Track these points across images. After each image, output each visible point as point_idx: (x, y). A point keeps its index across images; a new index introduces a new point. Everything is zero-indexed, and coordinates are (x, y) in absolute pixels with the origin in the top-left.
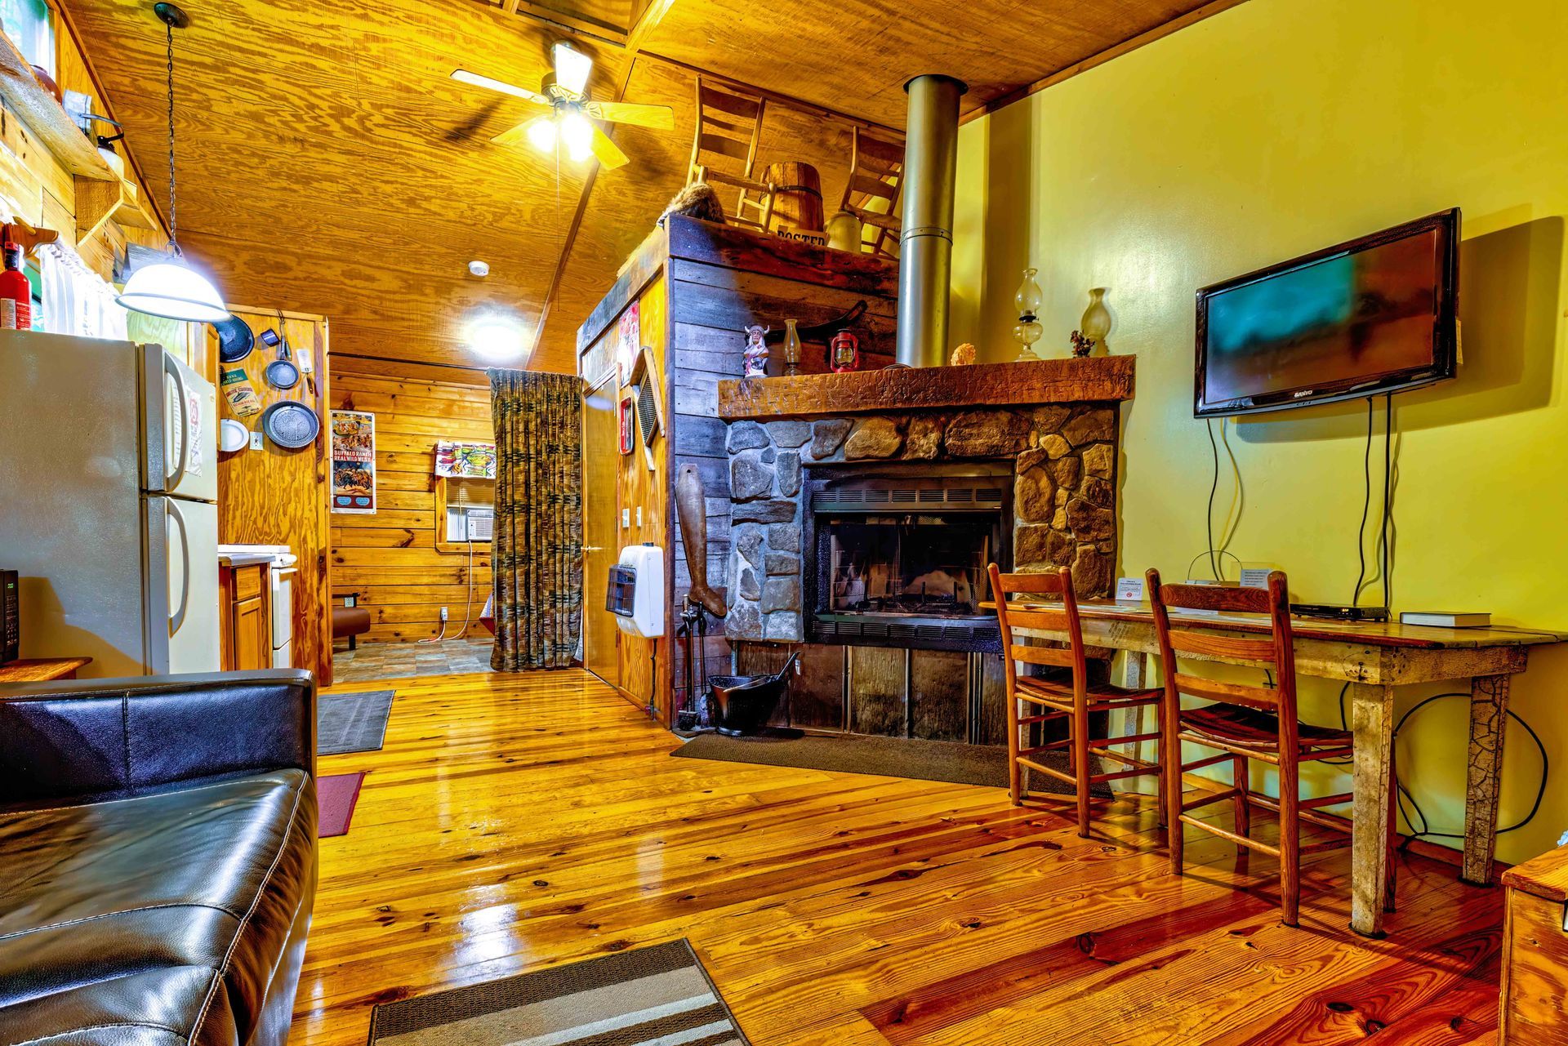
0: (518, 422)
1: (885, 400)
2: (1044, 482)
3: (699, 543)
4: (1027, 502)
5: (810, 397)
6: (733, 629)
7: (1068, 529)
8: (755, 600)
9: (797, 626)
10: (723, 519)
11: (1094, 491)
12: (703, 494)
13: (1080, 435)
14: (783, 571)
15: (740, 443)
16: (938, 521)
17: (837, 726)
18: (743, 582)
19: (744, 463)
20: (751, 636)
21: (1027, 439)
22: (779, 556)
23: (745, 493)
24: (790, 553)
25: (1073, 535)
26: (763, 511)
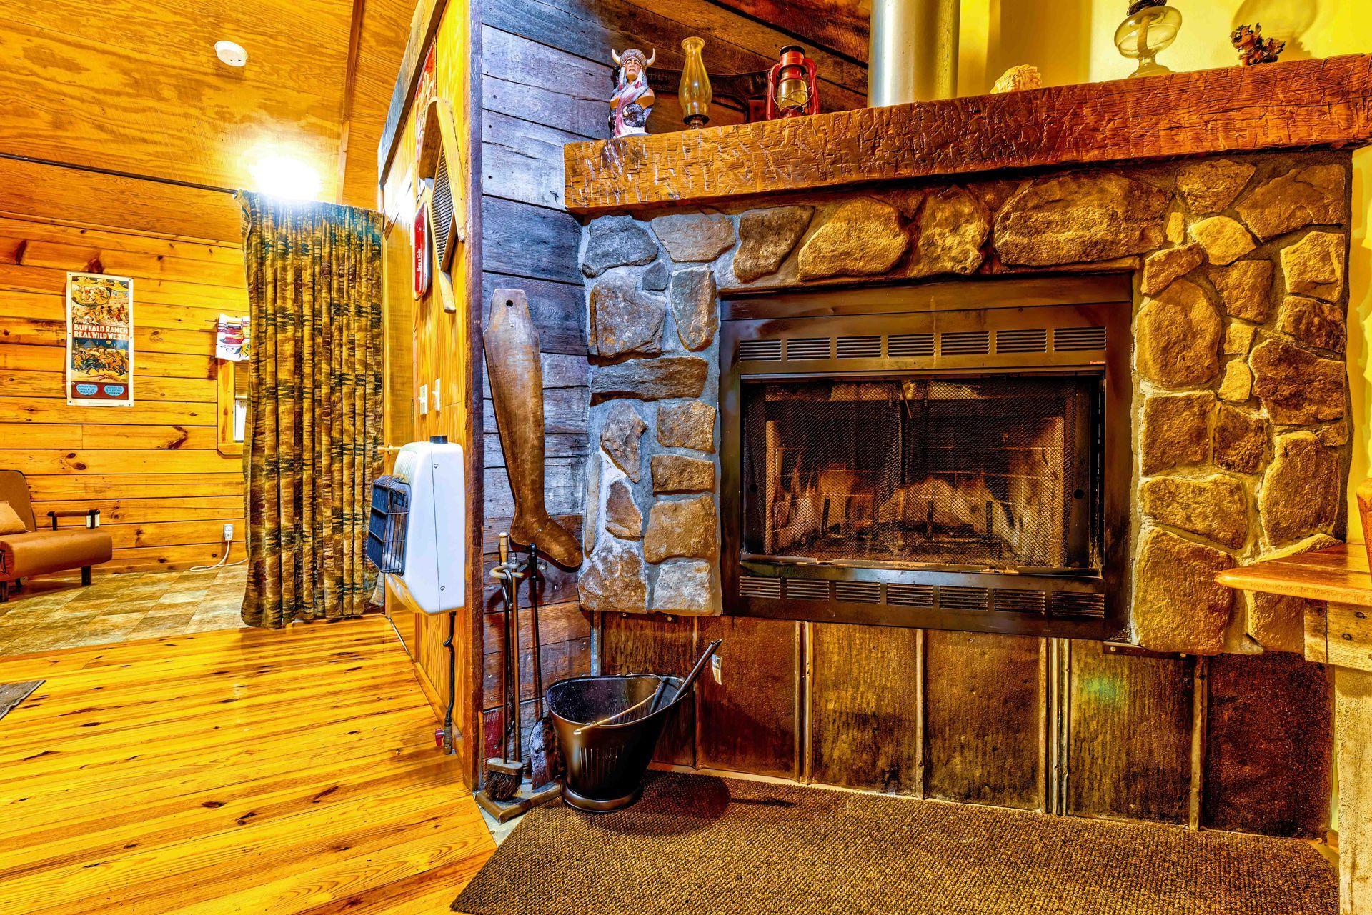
0: (284, 269)
1: (877, 166)
2: (1201, 310)
3: (529, 433)
4: (1166, 350)
5: (734, 166)
6: (592, 591)
7: (1253, 401)
8: (632, 538)
9: (710, 586)
10: (576, 394)
11: (1311, 323)
12: (541, 345)
13: (1274, 216)
14: (685, 485)
15: (605, 256)
16: (966, 393)
17: (786, 769)
18: (611, 504)
19: (612, 291)
20: (626, 603)
21: (1163, 229)
22: (677, 459)
23: (614, 345)
24: (696, 454)
25: (1264, 413)
26: (646, 377)
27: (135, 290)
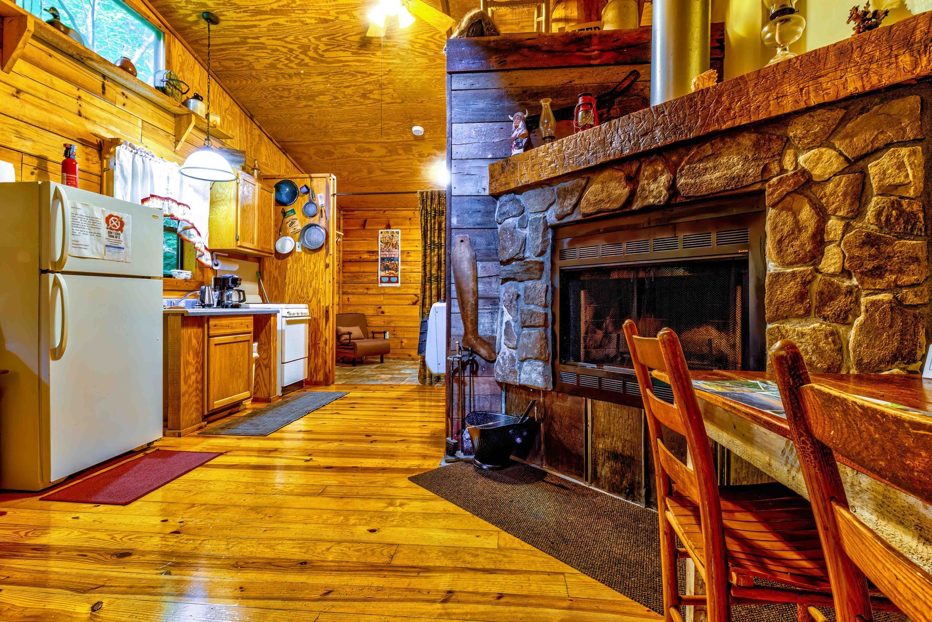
0: (435, 223)
1: (614, 150)
2: (806, 213)
3: (472, 299)
5: (551, 163)
6: (499, 373)
7: (845, 273)
8: (513, 348)
9: (544, 375)
10: (494, 279)
11: (889, 217)
13: (863, 142)
14: (532, 324)
15: (504, 213)
16: (680, 272)
17: (580, 476)
18: (506, 331)
19: (507, 230)
20: (510, 380)
21: (780, 161)
22: (530, 310)
23: (506, 256)
24: (538, 308)
25: (855, 282)
26: (519, 271)
27: (402, 234)
